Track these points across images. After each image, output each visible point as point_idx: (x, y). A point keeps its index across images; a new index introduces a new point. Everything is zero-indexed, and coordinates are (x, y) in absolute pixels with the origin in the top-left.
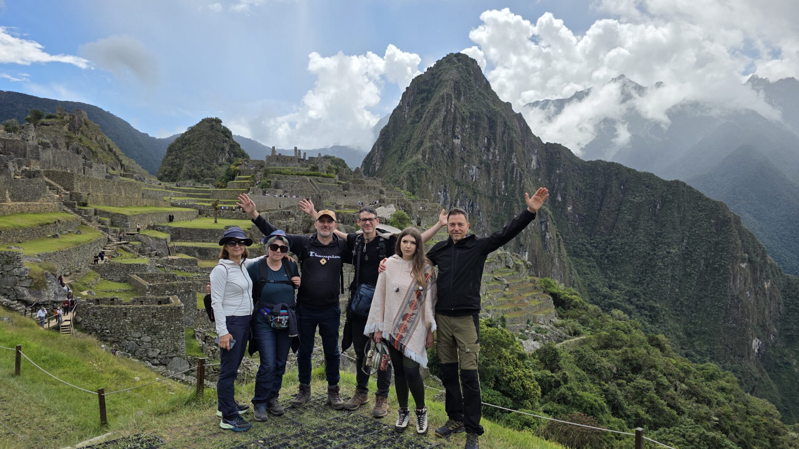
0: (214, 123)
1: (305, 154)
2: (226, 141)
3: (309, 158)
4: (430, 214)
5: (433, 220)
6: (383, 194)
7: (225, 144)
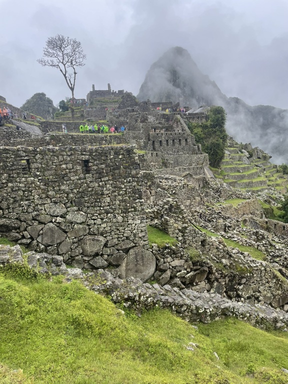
0: (41, 96)
2: (50, 106)
7: (50, 108)
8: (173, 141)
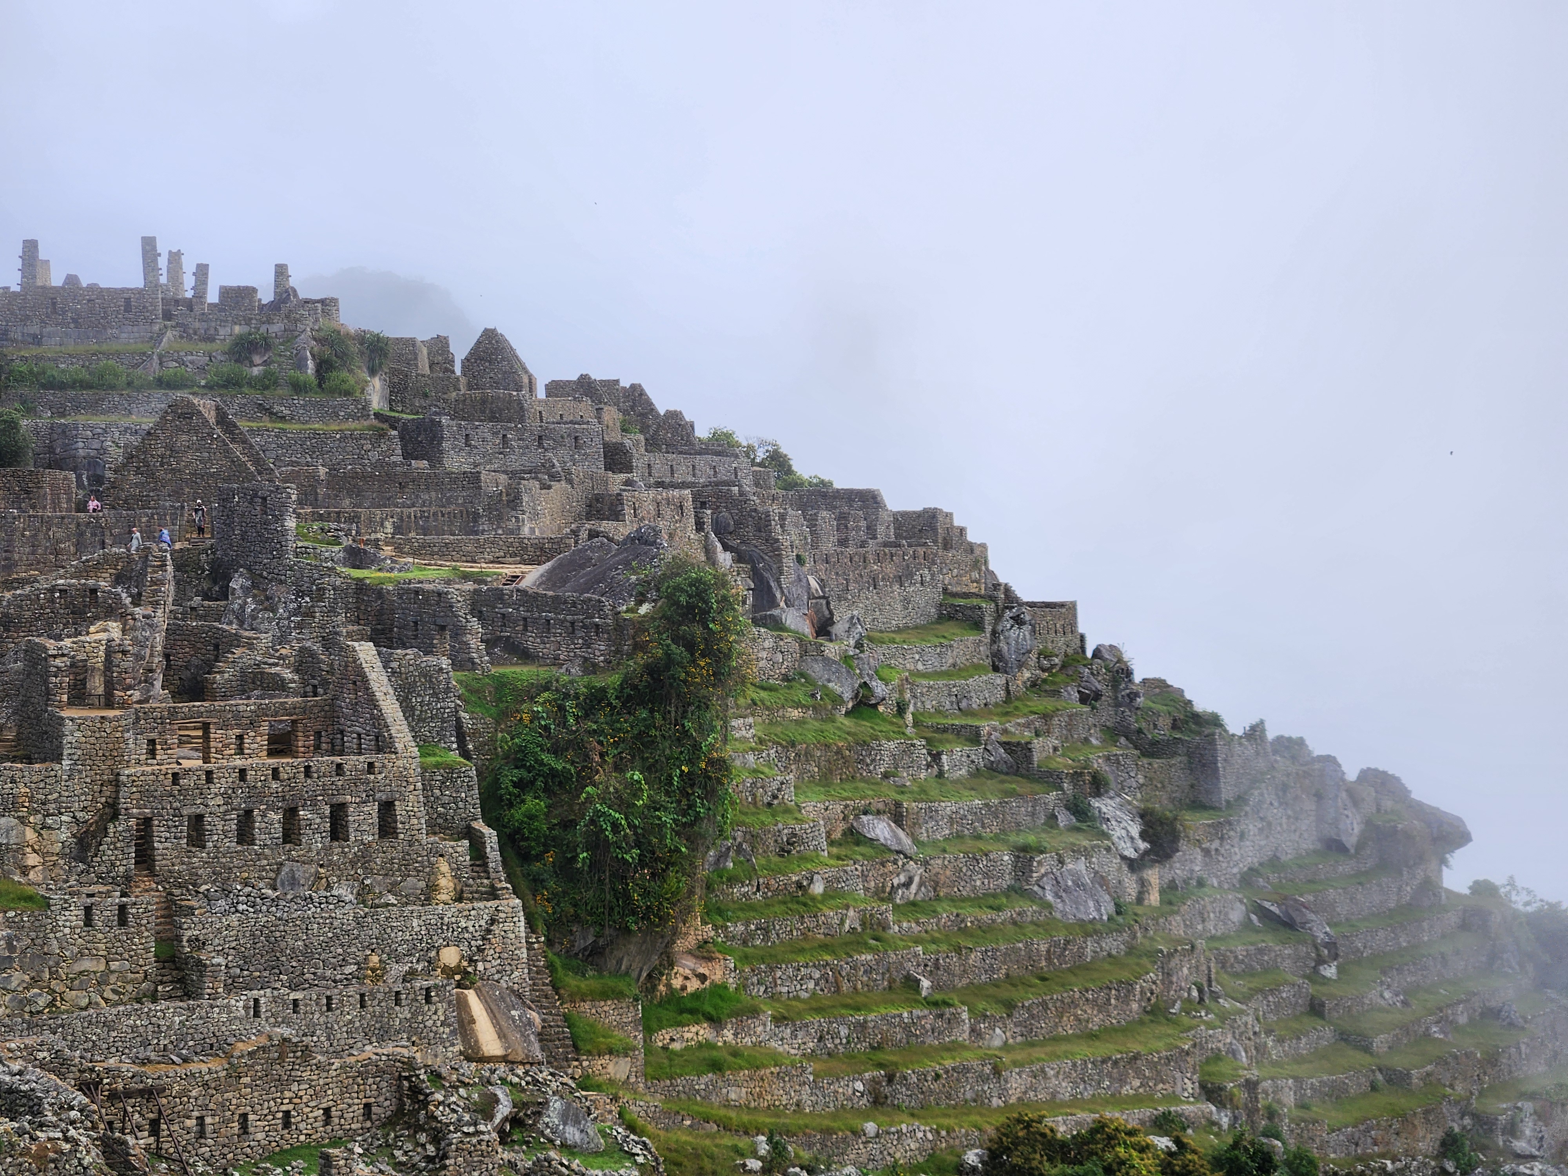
1: (202, 272)
3: (226, 293)
4: (890, 569)
5: (906, 601)
6: (629, 469)
8: (291, 813)
